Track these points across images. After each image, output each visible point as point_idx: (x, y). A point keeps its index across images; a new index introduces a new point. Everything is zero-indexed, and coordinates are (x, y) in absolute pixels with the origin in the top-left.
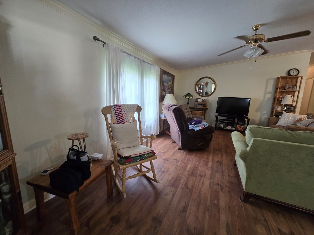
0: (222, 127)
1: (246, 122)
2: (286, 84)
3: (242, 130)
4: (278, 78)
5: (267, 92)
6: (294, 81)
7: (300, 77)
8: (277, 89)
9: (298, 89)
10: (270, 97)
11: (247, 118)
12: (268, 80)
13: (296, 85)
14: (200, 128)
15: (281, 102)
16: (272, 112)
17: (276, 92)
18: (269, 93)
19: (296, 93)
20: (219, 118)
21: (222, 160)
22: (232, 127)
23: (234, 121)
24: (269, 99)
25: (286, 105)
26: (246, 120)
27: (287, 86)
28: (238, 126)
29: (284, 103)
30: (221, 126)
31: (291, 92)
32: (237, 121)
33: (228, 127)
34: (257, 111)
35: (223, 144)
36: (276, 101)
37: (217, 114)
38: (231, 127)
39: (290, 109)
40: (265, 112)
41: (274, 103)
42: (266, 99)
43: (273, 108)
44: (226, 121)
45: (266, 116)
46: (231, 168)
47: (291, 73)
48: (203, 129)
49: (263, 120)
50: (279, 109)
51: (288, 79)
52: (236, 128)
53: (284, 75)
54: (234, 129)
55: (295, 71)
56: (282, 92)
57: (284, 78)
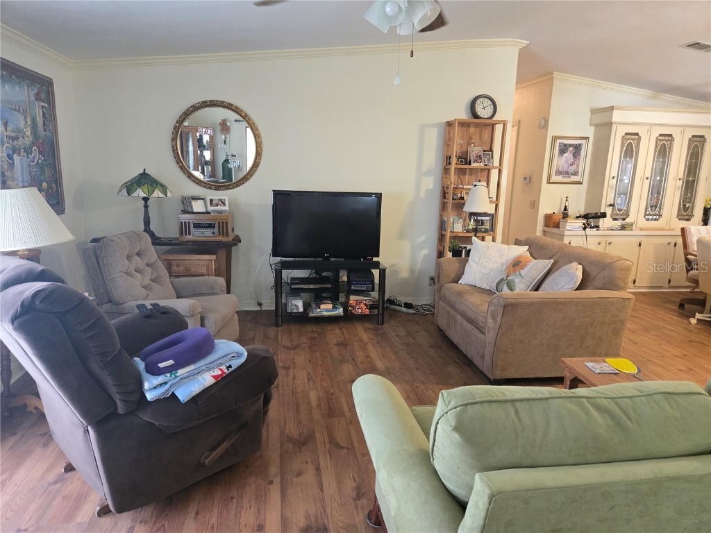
0: (301, 310)
1: (377, 280)
2: (469, 144)
3: (367, 312)
4: (449, 124)
5: (424, 169)
6: (487, 133)
7: (499, 122)
8: (448, 160)
9: (496, 162)
10: (431, 186)
11: (377, 265)
12: (423, 128)
13: (491, 150)
14: (207, 380)
15: (464, 204)
16: (441, 238)
17: (446, 171)
18: (428, 173)
19: (494, 173)
20: (287, 274)
22: (334, 307)
23: (337, 276)
24: (429, 192)
25: (472, 214)
26: (376, 273)
27: (474, 151)
28: (352, 297)
29: (468, 208)
30: (297, 307)
31: (482, 170)
32: (345, 279)
33: (322, 306)
34: (402, 235)
35: (313, 395)
36: (450, 201)
37: (278, 259)
38: (330, 306)
39: (482, 226)
40: (422, 239)
41: (443, 207)
42: (422, 195)
43: (442, 226)
44: (312, 286)
45: (425, 252)
47: (479, 109)
48: (221, 381)
49: (418, 266)
50: (458, 228)
51: (472, 130)
52: (346, 306)
53: (463, 115)
54: (340, 311)
55: (487, 102)
56: (461, 172)
57: (463, 124)
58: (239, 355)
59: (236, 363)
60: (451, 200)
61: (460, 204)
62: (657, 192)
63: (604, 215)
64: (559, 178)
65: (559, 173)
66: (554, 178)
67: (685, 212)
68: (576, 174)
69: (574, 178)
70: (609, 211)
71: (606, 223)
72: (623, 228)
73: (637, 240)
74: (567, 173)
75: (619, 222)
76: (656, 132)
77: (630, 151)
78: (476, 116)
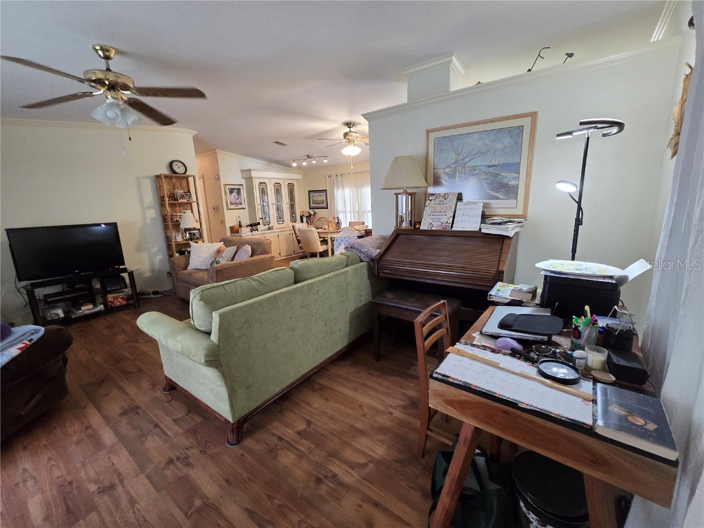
0: (62, 315)
1: (127, 281)
2: (174, 189)
3: (125, 303)
4: (158, 177)
5: (146, 206)
6: (184, 184)
7: (191, 176)
8: (162, 198)
9: (194, 199)
10: (154, 216)
11: (125, 270)
12: (138, 179)
13: (189, 192)
14: (14, 352)
15: (180, 225)
16: (169, 246)
17: (162, 205)
18: (150, 208)
19: (194, 205)
20: (40, 292)
21: (133, 400)
22: (95, 306)
23: (91, 287)
24: (153, 219)
25: (186, 230)
26: (125, 275)
27: (179, 192)
28: (109, 296)
29: (183, 226)
30: (58, 315)
31: (187, 204)
32: (98, 286)
33: (83, 308)
34: (139, 249)
37: (25, 283)
38: (91, 306)
39: (195, 236)
40: (156, 249)
41: (166, 228)
42: (149, 221)
43: (168, 240)
44: (69, 296)
45: (160, 257)
46: (169, 402)
47: (175, 168)
48: (26, 352)
49: (157, 266)
50: (179, 239)
51: (174, 180)
52: (105, 303)
53: (165, 171)
54: (102, 307)
55: (180, 165)
56: (172, 205)
57: (166, 177)
58: (37, 331)
59: (35, 337)
60: (170, 223)
61: (177, 225)
62: (279, 209)
63: (259, 224)
64: (233, 207)
65: (232, 204)
66: (230, 207)
67: (293, 219)
68: (241, 204)
69: (240, 206)
70: (261, 221)
71: (261, 227)
72: (269, 229)
73: (276, 234)
74: (236, 204)
75: (267, 226)
76: (273, 182)
77: (263, 192)
78: (174, 172)
